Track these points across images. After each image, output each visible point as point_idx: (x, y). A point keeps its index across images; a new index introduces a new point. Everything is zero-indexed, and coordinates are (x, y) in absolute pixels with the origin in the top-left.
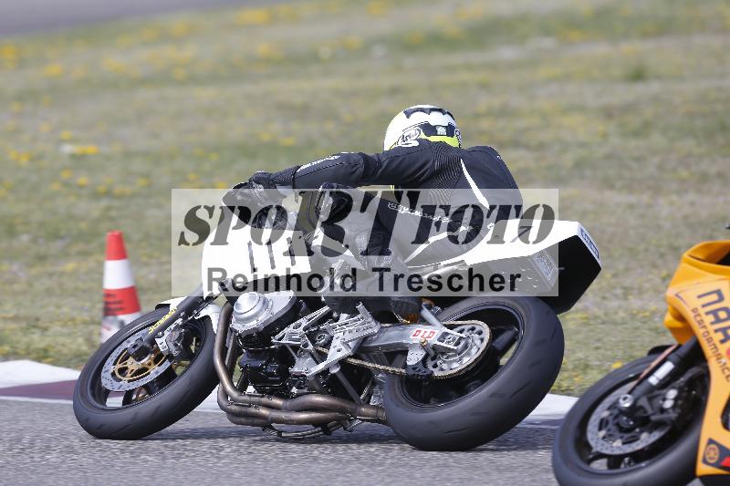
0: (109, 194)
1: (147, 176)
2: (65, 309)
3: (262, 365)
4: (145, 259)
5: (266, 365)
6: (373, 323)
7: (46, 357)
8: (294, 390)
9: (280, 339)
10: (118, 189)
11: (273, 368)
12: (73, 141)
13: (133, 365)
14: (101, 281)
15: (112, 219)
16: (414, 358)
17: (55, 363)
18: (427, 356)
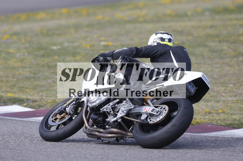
3: (97, 118)
5: (98, 118)
6: (132, 105)
8: (107, 127)
9: (103, 110)
11: (100, 119)
12: (105, 41)
13: (59, 116)
16: (143, 117)
18: (147, 117)
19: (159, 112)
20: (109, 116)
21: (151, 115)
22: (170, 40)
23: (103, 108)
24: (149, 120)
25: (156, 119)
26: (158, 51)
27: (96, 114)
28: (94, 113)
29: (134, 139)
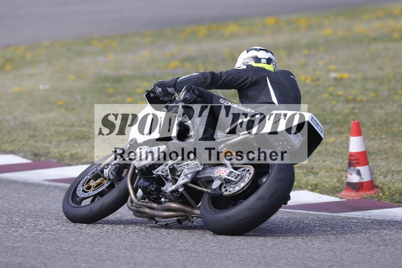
0: (354, 100)
1: (375, 91)
2: (327, 163)
3: (148, 185)
4: (372, 136)
5: (150, 185)
6: (199, 165)
7: (317, 189)
8: (163, 200)
10: (359, 98)
11: (153, 187)
12: (336, 71)
14: (348, 148)
15: (355, 114)
16: (216, 184)
17: (322, 192)
18: (222, 184)
19: (239, 177)
20: (166, 183)
21: (227, 182)
22: (269, 61)
23: (156, 171)
24: (223, 190)
25: (234, 187)
26: (247, 79)
27: (146, 180)
28: (144, 178)
29: (201, 219)
